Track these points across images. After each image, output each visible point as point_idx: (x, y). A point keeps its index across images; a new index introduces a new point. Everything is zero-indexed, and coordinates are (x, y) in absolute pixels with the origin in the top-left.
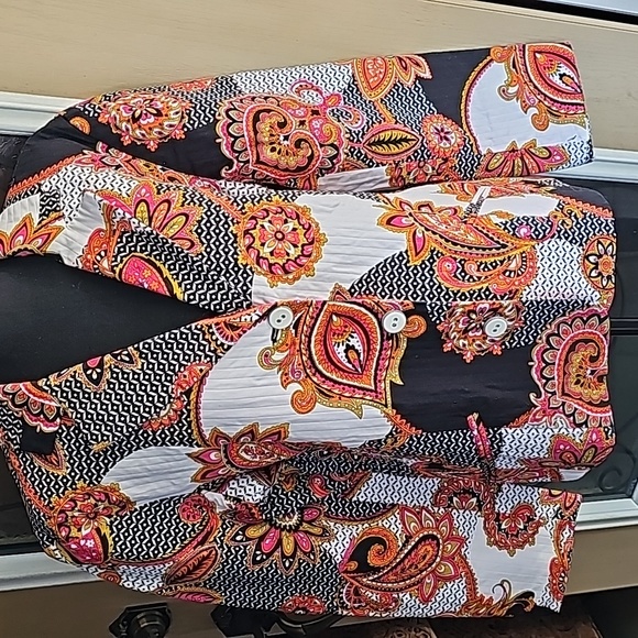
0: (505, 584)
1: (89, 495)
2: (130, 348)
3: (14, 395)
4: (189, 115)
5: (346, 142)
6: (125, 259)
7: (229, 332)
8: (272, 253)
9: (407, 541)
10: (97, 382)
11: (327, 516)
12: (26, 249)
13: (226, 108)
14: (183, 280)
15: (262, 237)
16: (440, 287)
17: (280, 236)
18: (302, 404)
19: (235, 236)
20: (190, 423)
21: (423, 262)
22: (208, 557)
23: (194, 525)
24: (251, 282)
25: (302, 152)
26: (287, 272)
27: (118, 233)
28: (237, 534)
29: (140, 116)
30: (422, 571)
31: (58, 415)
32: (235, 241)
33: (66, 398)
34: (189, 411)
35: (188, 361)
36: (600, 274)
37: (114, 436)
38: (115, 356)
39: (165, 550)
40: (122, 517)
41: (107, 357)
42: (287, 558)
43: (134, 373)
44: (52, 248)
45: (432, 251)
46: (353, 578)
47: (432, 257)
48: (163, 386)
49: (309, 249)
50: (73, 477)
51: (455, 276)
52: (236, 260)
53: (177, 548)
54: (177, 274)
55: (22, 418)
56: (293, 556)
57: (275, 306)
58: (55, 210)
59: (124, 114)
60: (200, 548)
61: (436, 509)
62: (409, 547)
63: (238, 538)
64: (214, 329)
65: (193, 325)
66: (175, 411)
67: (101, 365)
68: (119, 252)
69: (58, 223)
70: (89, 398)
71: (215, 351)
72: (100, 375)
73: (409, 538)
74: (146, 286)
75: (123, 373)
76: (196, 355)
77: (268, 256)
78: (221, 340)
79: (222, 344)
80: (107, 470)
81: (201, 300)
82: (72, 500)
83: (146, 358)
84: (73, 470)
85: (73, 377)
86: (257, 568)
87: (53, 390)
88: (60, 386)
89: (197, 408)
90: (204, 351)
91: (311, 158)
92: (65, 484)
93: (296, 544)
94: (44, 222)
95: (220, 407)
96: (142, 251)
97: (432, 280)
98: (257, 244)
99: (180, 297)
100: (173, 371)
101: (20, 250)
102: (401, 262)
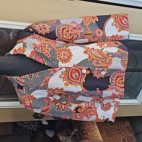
0: (104, 117)
1: (29, 97)
2: (37, 73)
3: (17, 79)
4: (51, 29)
5: (80, 34)
6: (37, 57)
7: (54, 72)
8: (63, 58)
9: (85, 108)
10: (31, 78)
11: (71, 102)
12: (20, 53)
13: (57, 27)
14: (47, 61)
15: (61, 54)
16: (93, 65)
17: (64, 54)
18: (66, 85)
19: (56, 54)
20: (46, 86)
21: (91, 60)
22: (49, 108)
23: (47, 102)
24: (58, 63)
25: (71, 36)
26: (65, 61)
27: (36, 52)
28: (54, 105)
29: (42, 29)
30: (88, 113)
31: (24, 83)
32: (56, 55)
33: (25, 80)
34: (46, 84)
35: (47, 76)
36: (124, 64)
37: (33, 87)
38: (34, 74)
39: (41, 107)
40: (34, 100)
41: (33, 74)
42: (63, 109)
43: (37, 77)
44: (24, 54)
45: (92, 58)
46: (75, 113)
47: (92, 59)
48: (42, 80)
49: (70, 57)
50: (26, 93)
51: (96, 63)
52: (56, 59)
53: (44, 106)
54: (46, 60)
55: (18, 83)
56: (64, 109)
57: (62, 68)
58: (25, 46)
59: (39, 28)
60: (47, 107)
61: (92, 102)
62: (86, 109)
63: (55, 105)
64: (51, 71)
65: (48, 70)
66: (44, 84)
67: (32, 75)
68: (36, 55)
69: (26, 49)
70: (29, 81)
71: (51, 75)
72: (31, 77)
73: (86, 107)
74: (40, 62)
75: (35, 77)
76: (48, 75)
77: (62, 58)
78: (53, 73)
79: (53, 74)
80: (32, 93)
81: (49, 65)
82: (26, 97)
83: (39, 75)
84: (26, 92)
85: (27, 77)
86: (58, 111)
87: (23, 79)
88: (24, 78)
89: (48, 84)
90: (49, 74)
91: (73, 37)
92: (25, 94)
93: (65, 107)
94: (23, 48)
95: (52, 84)
96: (40, 56)
97: (92, 64)
98: (60, 56)
99: (46, 64)
100: (44, 77)
101: (19, 53)
102: (86, 60)
